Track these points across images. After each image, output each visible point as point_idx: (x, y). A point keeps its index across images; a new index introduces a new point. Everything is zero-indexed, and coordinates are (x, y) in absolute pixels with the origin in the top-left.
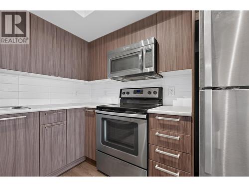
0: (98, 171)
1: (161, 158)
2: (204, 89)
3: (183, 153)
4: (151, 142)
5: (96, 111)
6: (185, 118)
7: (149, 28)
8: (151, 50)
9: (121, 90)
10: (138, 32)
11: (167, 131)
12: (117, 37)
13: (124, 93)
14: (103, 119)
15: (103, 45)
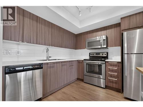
0: (84, 82)
1: (110, 75)
2: (124, 54)
3: (118, 73)
4: (106, 70)
5: (84, 61)
6: (118, 62)
7: (103, 31)
8: (105, 40)
9: (90, 53)
10: (99, 32)
11: (112, 67)
12: (90, 33)
13: (91, 54)
14: (87, 64)
15: (83, 36)
